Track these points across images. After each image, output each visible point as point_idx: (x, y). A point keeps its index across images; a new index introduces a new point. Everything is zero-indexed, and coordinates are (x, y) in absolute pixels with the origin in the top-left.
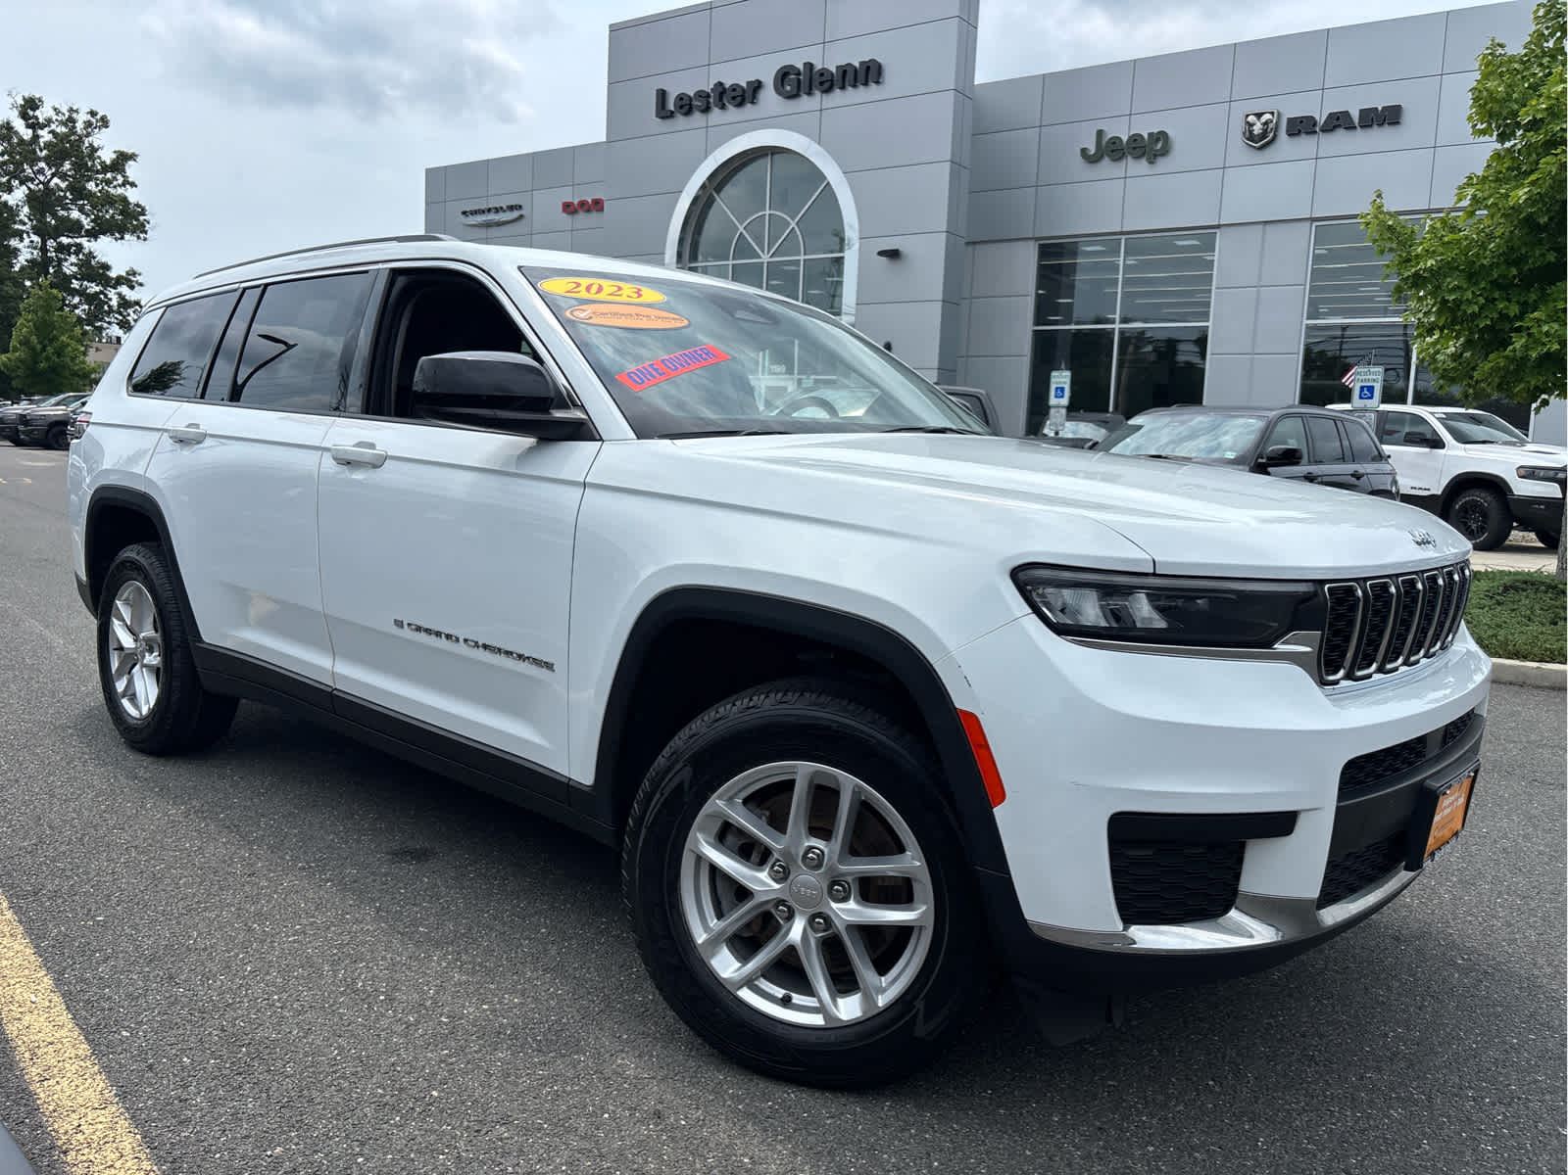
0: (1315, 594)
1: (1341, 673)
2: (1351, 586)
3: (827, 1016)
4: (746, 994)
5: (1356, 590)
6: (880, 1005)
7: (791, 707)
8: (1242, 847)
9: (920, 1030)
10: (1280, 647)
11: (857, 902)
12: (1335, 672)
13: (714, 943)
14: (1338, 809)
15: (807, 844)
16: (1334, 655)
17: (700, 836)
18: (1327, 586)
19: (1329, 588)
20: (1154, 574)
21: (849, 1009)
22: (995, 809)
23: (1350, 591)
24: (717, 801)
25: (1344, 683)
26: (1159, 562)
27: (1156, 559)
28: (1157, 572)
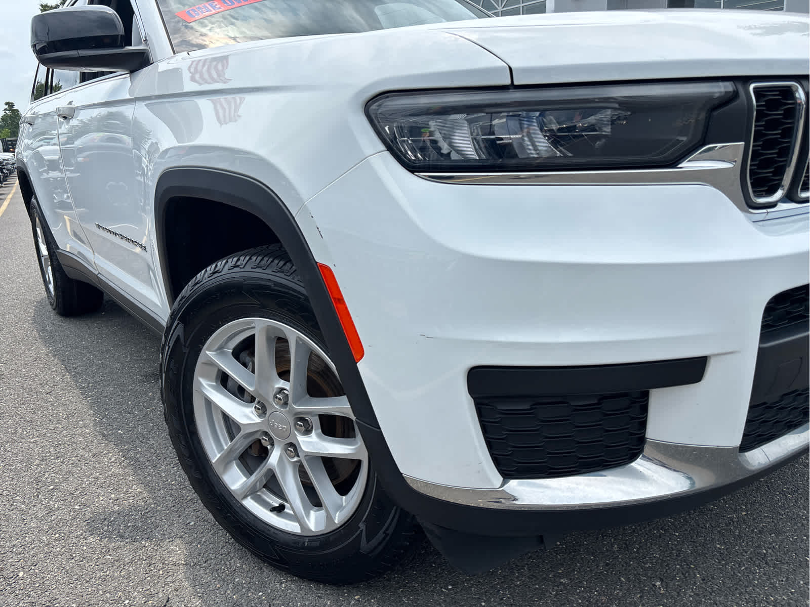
0: (735, 95)
1: (779, 194)
2: (789, 87)
3: (303, 526)
4: (250, 504)
5: (797, 90)
6: (336, 521)
7: (242, 270)
8: (645, 396)
9: (364, 546)
10: (687, 165)
11: (318, 436)
12: (771, 191)
13: (226, 461)
14: (761, 352)
15: (277, 386)
16: (767, 172)
17: (201, 380)
18: (752, 86)
19: (755, 88)
20: (513, 87)
21: (315, 522)
22: (358, 364)
23: (788, 93)
24: (207, 352)
25: (782, 206)
26: (518, 69)
27: (512, 66)
28: (516, 83)
